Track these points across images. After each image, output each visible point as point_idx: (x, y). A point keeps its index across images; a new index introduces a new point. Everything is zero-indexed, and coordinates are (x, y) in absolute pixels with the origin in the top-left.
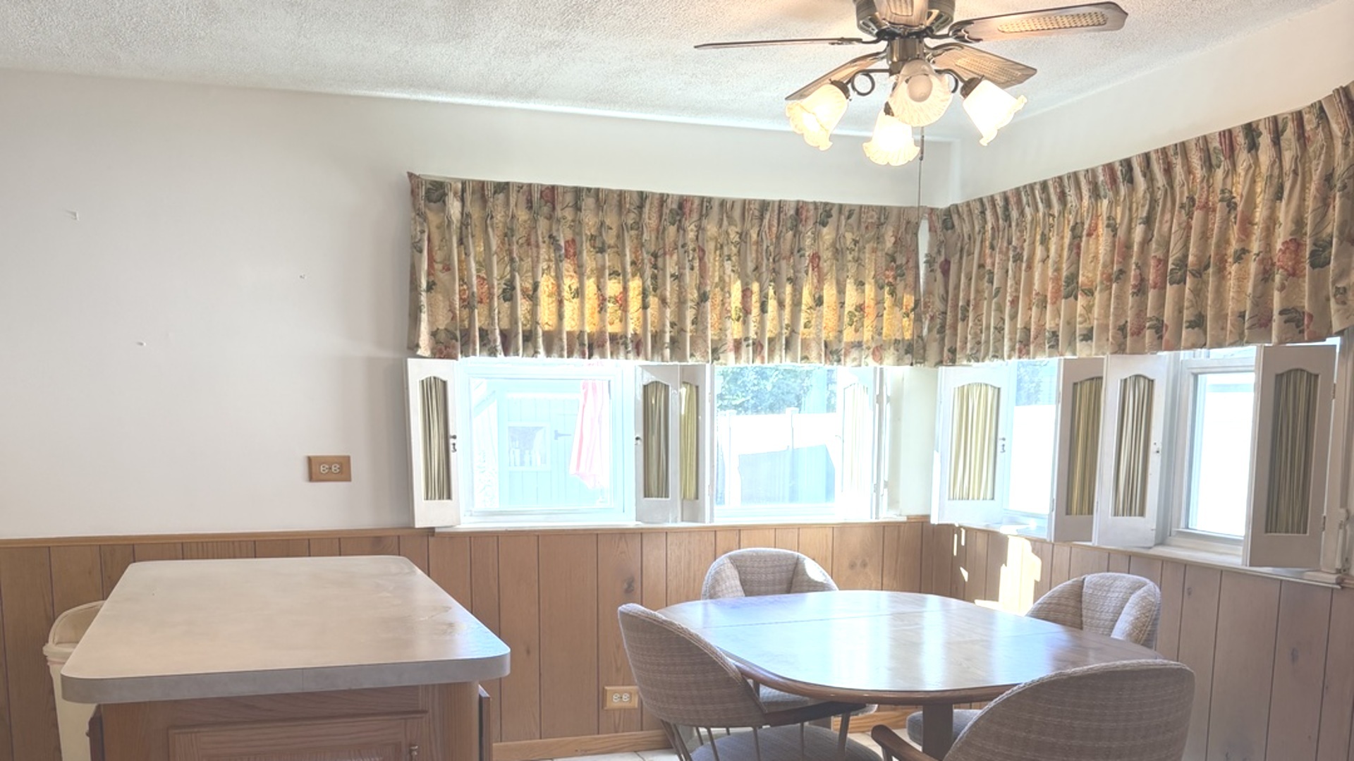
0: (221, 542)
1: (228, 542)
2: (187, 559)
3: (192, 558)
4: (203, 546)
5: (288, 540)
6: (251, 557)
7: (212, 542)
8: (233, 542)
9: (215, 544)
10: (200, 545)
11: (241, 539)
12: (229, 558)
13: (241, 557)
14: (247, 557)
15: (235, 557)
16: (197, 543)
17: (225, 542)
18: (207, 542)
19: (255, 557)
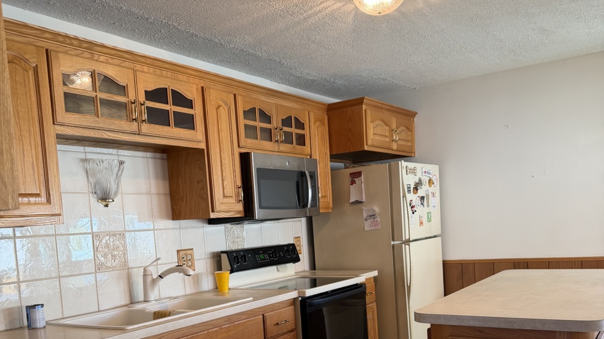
0: (566, 261)
1: (570, 261)
2: (551, 269)
3: (553, 268)
4: (558, 263)
5: (598, 261)
6: (580, 268)
7: (562, 261)
8: (572, 261)
9: (563, 262)
10: (556, 262)
11: (575, 260)
12: (570, 268)
13: (575, 268)
14: (578, 268)
15: (572, 268)
16: (555, 262)
17: (568, 261)
18: (560, 261)
19: (582, 268)
